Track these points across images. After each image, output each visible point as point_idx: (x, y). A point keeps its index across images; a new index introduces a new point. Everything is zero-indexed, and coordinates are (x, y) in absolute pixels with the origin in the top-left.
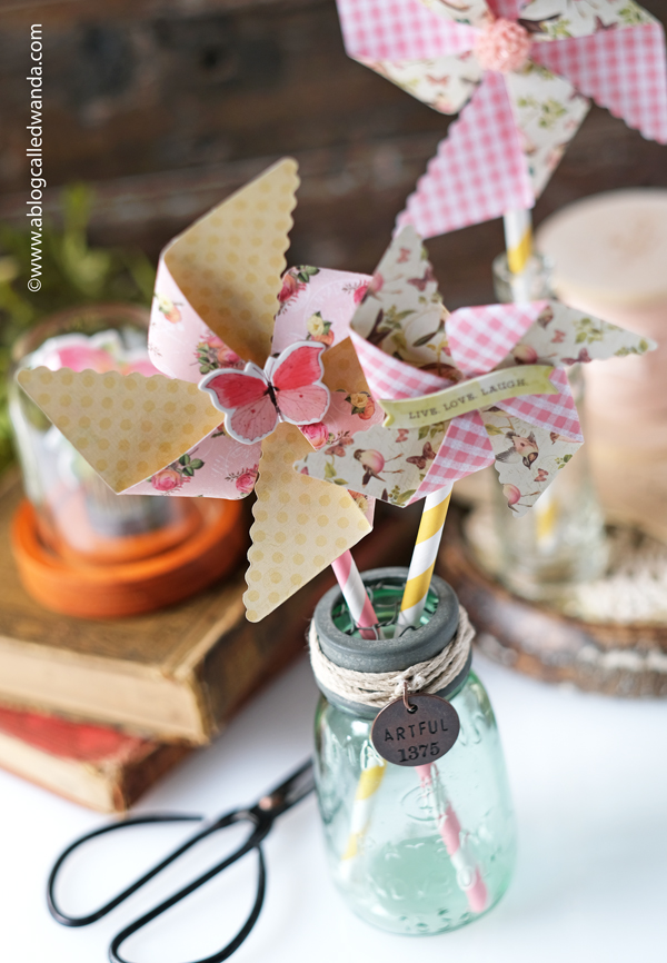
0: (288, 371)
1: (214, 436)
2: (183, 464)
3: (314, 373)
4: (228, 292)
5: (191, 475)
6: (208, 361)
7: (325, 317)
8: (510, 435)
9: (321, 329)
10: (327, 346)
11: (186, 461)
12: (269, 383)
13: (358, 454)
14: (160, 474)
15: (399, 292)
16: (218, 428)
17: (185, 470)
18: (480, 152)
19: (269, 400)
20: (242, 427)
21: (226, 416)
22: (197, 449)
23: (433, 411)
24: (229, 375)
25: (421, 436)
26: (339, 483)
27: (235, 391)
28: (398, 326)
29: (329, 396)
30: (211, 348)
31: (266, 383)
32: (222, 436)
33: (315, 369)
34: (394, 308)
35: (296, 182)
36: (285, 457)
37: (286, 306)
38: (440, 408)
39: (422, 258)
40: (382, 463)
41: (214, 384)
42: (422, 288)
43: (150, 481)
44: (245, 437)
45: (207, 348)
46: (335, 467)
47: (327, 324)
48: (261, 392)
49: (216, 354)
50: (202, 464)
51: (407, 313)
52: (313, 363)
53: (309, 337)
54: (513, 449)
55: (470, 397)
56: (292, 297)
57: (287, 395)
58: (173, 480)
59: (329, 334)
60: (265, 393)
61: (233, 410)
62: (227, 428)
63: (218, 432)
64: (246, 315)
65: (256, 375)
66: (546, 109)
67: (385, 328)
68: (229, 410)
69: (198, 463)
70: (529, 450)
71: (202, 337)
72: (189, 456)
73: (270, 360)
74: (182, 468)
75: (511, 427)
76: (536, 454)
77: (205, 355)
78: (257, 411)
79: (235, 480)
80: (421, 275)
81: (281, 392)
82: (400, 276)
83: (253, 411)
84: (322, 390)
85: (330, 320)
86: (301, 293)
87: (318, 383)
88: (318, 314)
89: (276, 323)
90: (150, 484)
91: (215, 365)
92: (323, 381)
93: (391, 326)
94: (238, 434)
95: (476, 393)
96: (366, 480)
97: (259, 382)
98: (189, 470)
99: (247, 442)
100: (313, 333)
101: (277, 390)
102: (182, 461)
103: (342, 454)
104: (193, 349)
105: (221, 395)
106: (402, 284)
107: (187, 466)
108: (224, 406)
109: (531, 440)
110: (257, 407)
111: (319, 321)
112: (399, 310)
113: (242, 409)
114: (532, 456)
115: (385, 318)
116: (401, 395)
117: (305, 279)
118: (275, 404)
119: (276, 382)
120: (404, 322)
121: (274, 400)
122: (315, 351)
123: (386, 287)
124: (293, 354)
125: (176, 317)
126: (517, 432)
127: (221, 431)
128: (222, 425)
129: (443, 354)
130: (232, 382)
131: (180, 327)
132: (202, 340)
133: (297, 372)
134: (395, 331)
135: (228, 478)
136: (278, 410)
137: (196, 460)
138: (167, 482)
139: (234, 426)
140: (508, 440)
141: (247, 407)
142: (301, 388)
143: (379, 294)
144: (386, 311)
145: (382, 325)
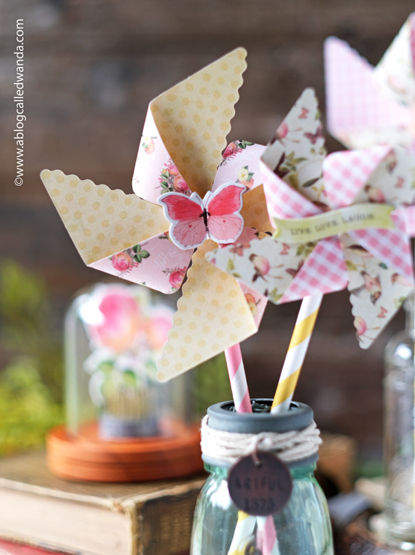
0: (219, 202)
1: (161, 238)
2: (135, 251)
3: (235, 205)
4: (190, 145)
5: (139, 261)
6: (167, 186)
7: (250, 170)
8: (363, 273)
9: (247, 177)
10: (248, 189)
11: (138, 250)
12: (205, 209)
13: (252, 257)
14: (119, 255)
15: (297, 142)
16: (165, 233)
17: (136, 256)
19: (203, 221)
20: (182, 236)
21: (171, 224)
22: (146, 243)
23: (308, 231)
24: (179, 196)
25: (299, 253)
26: (236, 276)
27: (181, 209)
28: (294, 169)
29: (243, 223)
30: (170, 175)
31: (203, 209)
32: (166, 240)
33: (237, 202)
34: (293, 154)
35: (244, 66)
36: (208, 271)
37: (227, 161)
38: (313, 229)
39: (316, 118)
40: (268, 268)
41: (167, 200)
42: (314, 142)
43: (111, 259)
44: (181, 243)
45: (167, 175)
46: (235, 264)
47: (251, 174)
48: (198, 214)
49: (173, 180)
50: (148, 255)
51: (301, 160)
52: (236, 198)
53: (238, 181)
54: (364, 287)
55: (335, 223)
56: (232, 156)
57: (215, 219)
58: (126, 262)
59: (250, 181)
60: (201, 216)
61: (177, 222)
62: (170, 235)
63: (163, 236)
64: (200, 164)
65: (197, 202)
67: (285, 169)
68: (174, 221)
69: (146, 253)
70: (375, 289)
71: (165, 165)
72: (140, 246)
73: (208, 193)
74: (134, 254)
75: (364, 266)
76: (380, 293)
77: (166, 180)
78: (193, 226)
79: (169, 274)
80: (314, 132)
81: (212, 217)
82: (300, 129)
83: (190, 226)
84: (239, 219)
85: (253, 172)
86: (238, 154)
87: (237, 213)
88: (246, 168)
89: (218, 172)
90: (111, 262)
91: (171, 189)
92: (241, 213)
93: (289, 168)
94: (177, 239)
95: (339, 221)
96: (255, 278)
97: (198, 207)
98: (139, 257)
99: (181, 247)
100: (240, 180)
101: (209, 215)
102: (135, 249)
103: (241, 254)
104: (159, 175)
105: (171, 209)
106: (300, 136)
107: (138, 254)
108: (171, 217)
109: (378, 280)
110: (193, 224)
111: (246, 172)
112: (297, 156)
113: (183, 223)
114: (377, 295)
115: (286, 161)
116: (288, 216)
117: (243, 147)
118: (206, 225)
119: (209, 209)
120: (298, 166)
121: (206, 222)
122: (239, 190)
123: (289, 135)
124: (224, 190)
125: (151, 149)
126: (368, 271)
127: (166, 236)
128: (168, 232)
129: (322, 195)
130: (180, 202)
131: (153, 156)
132: (165, 168)
133: (225, 203)
134: (291, 173)
135: (164, 272)
136: (207, 230)
137: (144, 251)
138: (122, 263)
139: (175, 233)
140: (361, 277)
141: (186, 222)
142: (225, 216)
143: (284, 140)
144: (287, 155)
145: (283, 166)
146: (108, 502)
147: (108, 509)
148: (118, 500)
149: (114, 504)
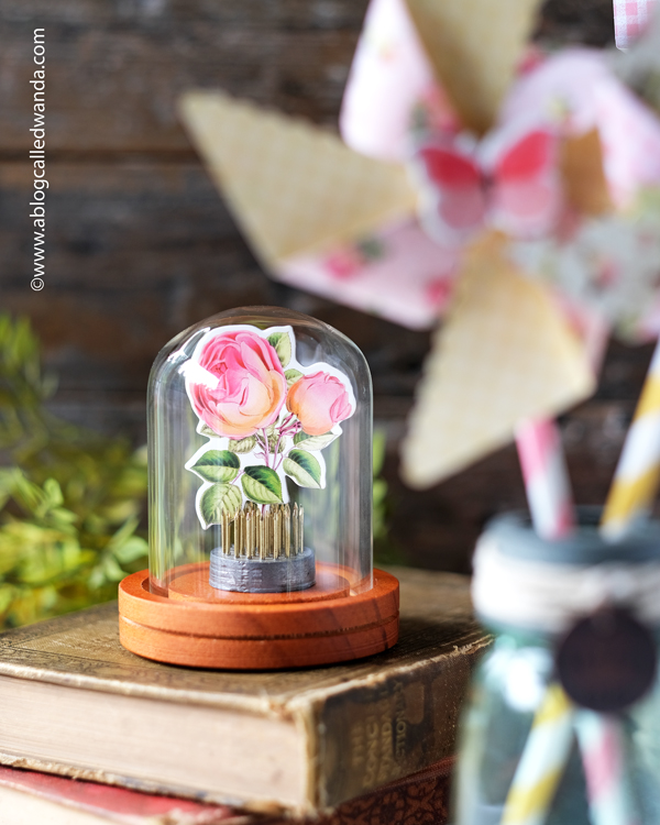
146: (261, 703)
147: (260, 715)
148: (279, 699)
149: (272, 707)
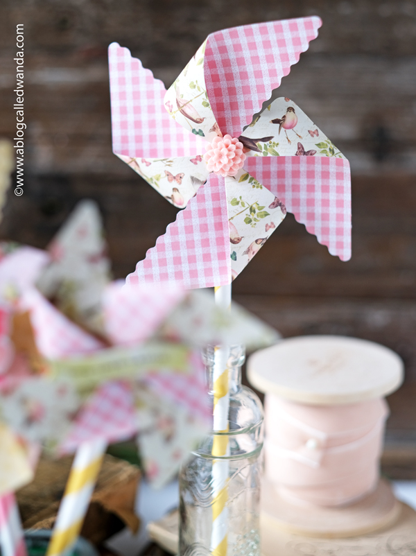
18: (197, 236)
66: (252, 210)
